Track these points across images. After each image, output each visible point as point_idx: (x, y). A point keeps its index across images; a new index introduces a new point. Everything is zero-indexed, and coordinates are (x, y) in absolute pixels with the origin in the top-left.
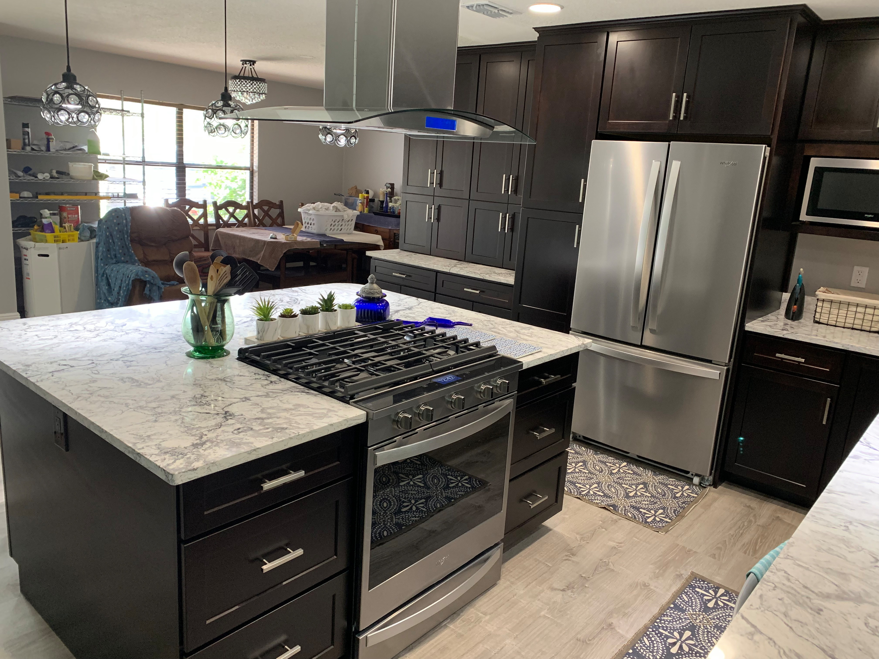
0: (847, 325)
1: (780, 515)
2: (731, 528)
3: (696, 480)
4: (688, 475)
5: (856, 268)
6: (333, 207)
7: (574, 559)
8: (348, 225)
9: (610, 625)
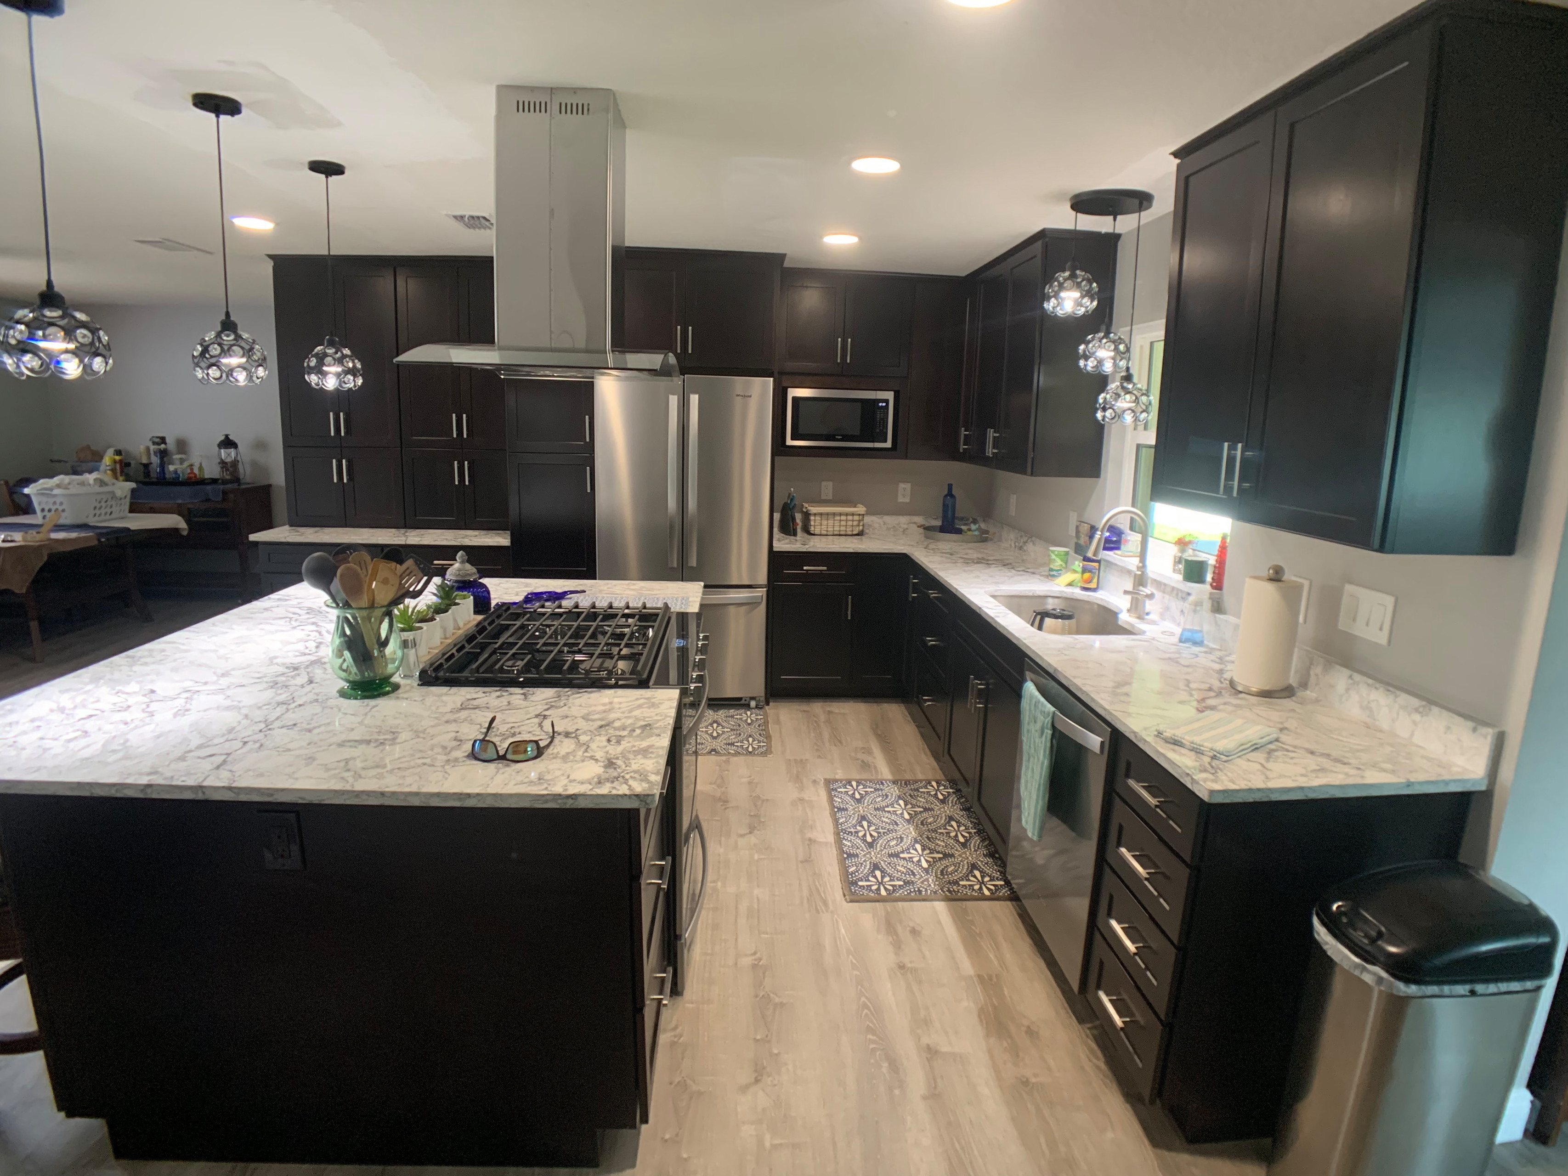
0: (836, 533)
1: (829, 709)
2: (809, 732)
3: (753, 704)
4: (741, 702)
5: (823, 483)
6: (95, 480)
7: (730, 805)
8: (121, 504)
9: (810, 839)
